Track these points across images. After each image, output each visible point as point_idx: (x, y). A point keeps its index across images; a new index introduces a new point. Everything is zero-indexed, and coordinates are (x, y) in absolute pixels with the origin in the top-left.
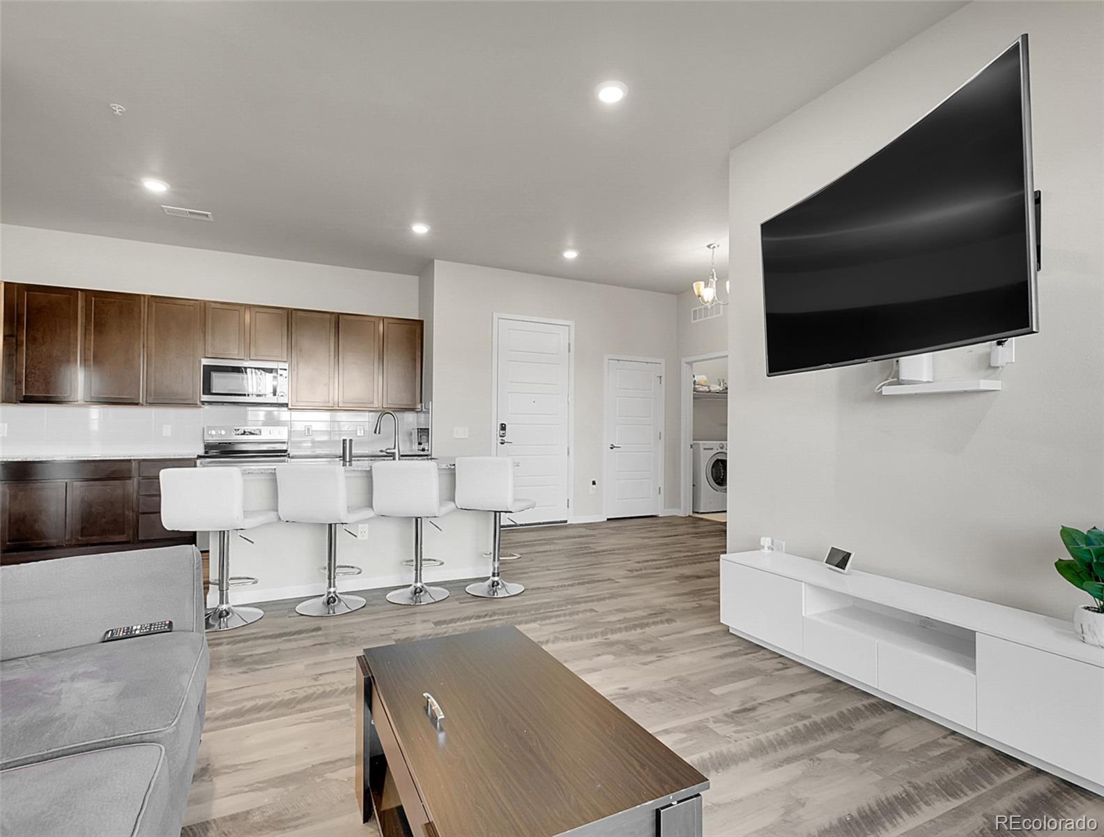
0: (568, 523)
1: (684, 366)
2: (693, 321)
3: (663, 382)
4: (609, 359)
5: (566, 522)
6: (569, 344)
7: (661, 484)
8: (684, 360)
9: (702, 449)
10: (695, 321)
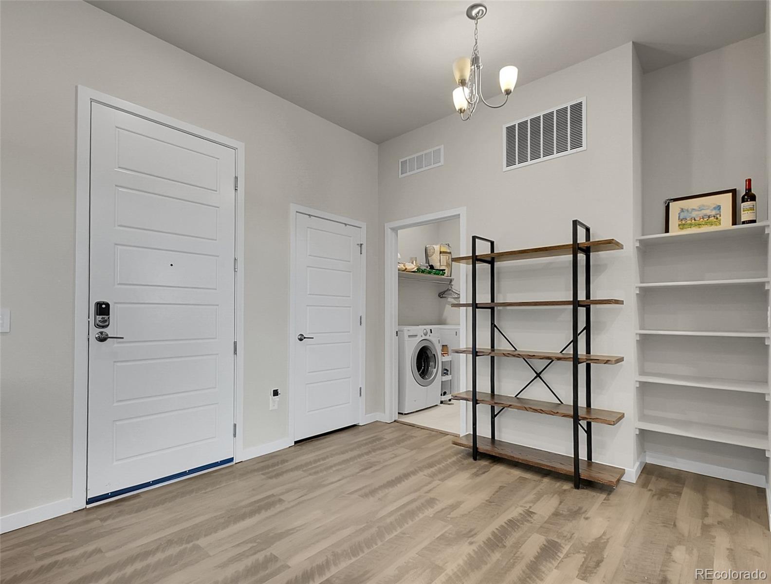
0: (235, 461)
1: (389, 233)
2: (400, 176)
3: (364, 251)
4: (297, 212)
5: (231, 460)
6: (236, 178)
7: (362, 383)
8: (388, 226)
9: (406, 338)
10: (404, 175)
